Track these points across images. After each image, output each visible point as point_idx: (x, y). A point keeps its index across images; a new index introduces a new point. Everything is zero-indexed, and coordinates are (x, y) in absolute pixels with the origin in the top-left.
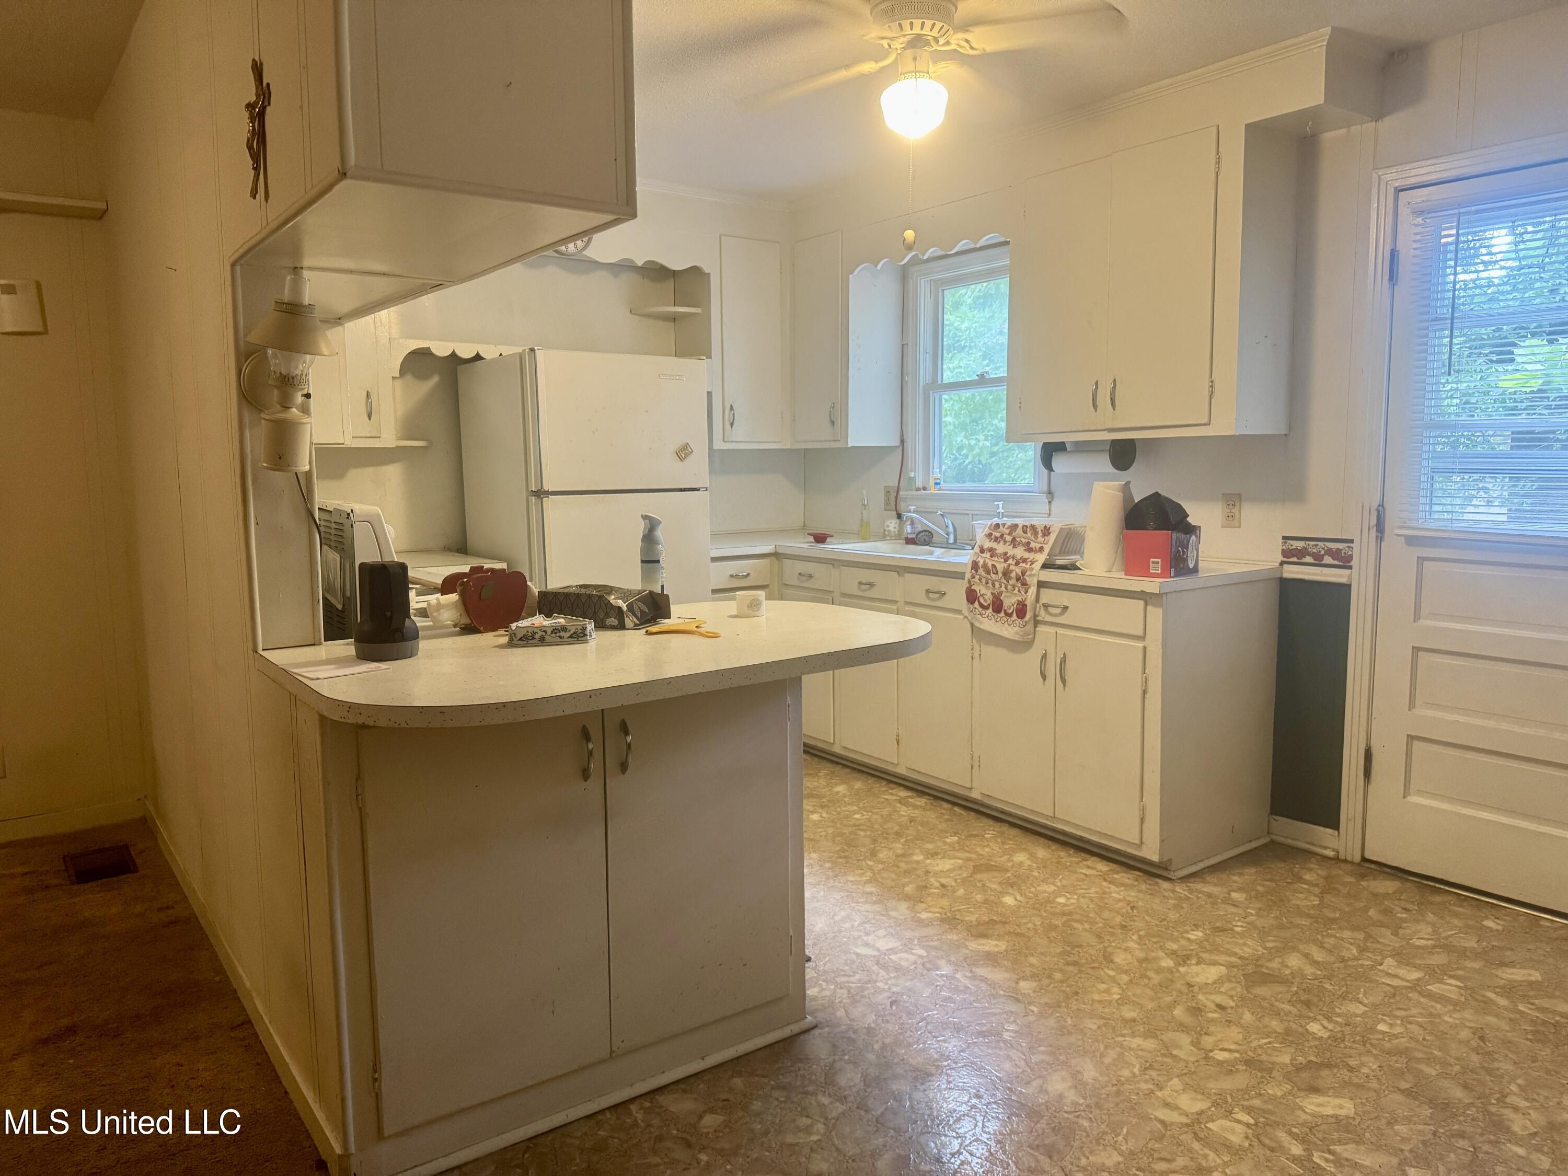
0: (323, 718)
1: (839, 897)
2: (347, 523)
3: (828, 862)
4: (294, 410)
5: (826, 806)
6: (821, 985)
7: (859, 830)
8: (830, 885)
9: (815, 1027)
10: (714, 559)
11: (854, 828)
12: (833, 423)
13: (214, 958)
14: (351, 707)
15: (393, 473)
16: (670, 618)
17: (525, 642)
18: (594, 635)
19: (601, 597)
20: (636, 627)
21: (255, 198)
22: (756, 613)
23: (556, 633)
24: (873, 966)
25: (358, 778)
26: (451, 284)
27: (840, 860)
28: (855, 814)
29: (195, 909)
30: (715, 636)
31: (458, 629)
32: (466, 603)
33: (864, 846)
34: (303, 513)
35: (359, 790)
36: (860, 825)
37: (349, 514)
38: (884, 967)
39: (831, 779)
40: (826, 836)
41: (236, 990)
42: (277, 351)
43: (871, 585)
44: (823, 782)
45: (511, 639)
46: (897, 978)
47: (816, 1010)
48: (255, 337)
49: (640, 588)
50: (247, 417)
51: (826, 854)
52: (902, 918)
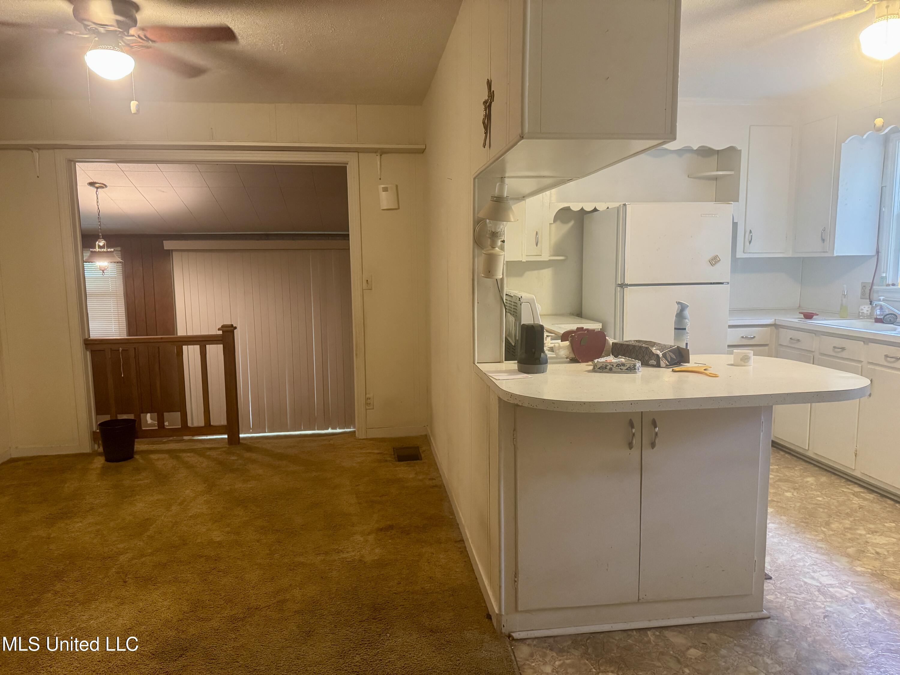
0: (500, 399)
1: (798, 546)
2: (519, 303)
3: (793, 523)
4: (497, 248)
5: (797, 489)
6: (776, 595)
7: (819, 507)
8: (792, 537)
9: (769, 618)
10: (730, 327)
11: (815, 506)
12: (823, 240)
13: (450, 507)
14: (512, 395)
15: (547, 274)
16: (689, 363)
17: (601, 370)
18: (640, 369)
19: (647, 348)
20: (667, 367)
21: (484, 148)
22: (746, 364)
23: (618, 367)
24: (815, 591)
25: (514, 430)
26: (577, 178)
27: (802, 524)
28: (818, 497)
29: (444, 482)
30: (716, 376)
31: (568, 360)
32: (574, 347)
33: (821, 518)
34: (499, 298)
35: (515, 435)
36: (821, 504)
37: (520, 299)
38: (823, 594)
39: (803, 472)
40: (794, 507)
41: (458, 524)
42: (491, 221)
43: (843, 349)
44: (797, 473)
45: (594, 368)
46: (831, 602)
47: (770, 609)
48: (481, 215)
49: (673, 344)
50: (476, 251)
51: (793, 518)
52: (842, 567)
